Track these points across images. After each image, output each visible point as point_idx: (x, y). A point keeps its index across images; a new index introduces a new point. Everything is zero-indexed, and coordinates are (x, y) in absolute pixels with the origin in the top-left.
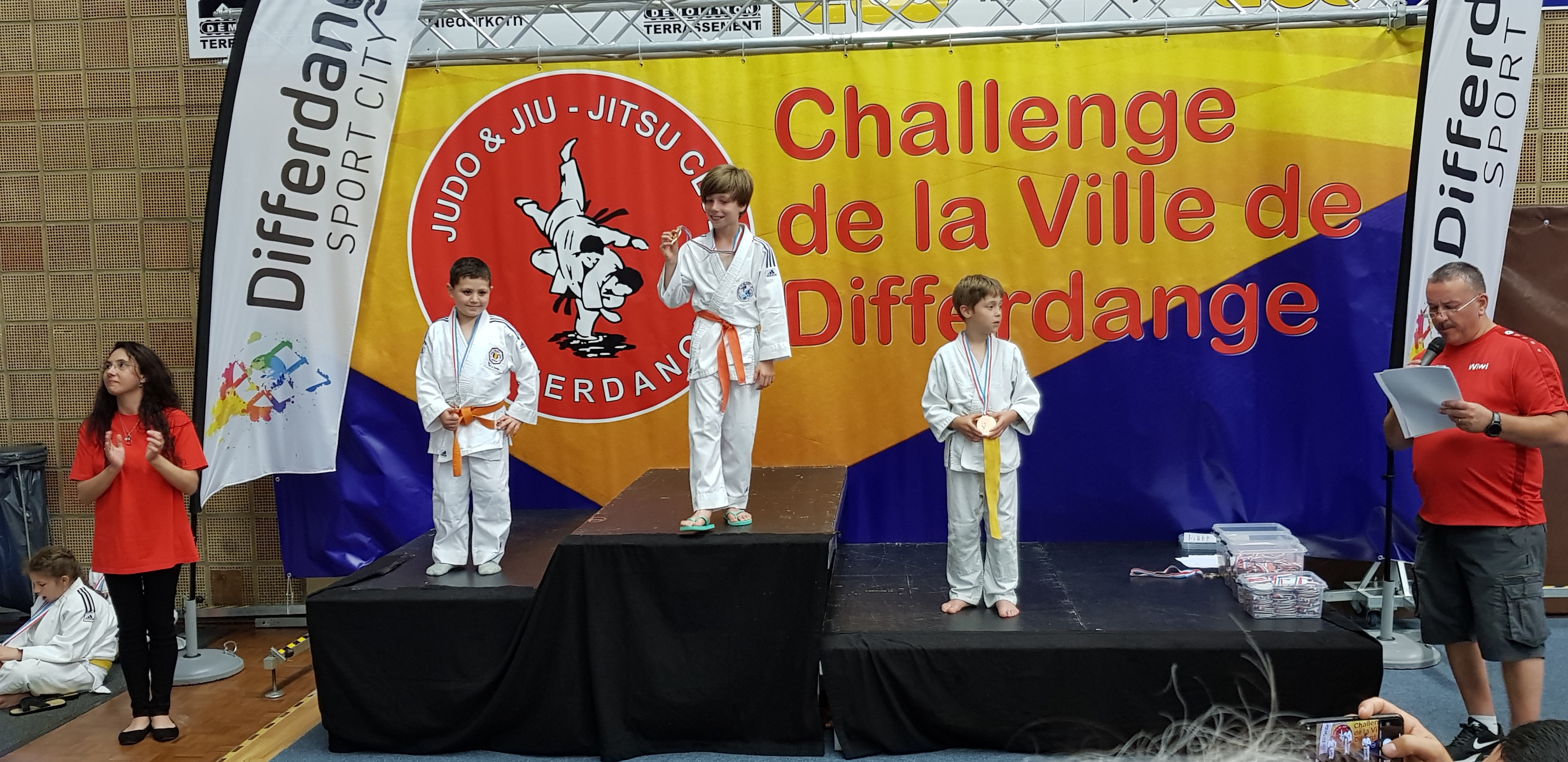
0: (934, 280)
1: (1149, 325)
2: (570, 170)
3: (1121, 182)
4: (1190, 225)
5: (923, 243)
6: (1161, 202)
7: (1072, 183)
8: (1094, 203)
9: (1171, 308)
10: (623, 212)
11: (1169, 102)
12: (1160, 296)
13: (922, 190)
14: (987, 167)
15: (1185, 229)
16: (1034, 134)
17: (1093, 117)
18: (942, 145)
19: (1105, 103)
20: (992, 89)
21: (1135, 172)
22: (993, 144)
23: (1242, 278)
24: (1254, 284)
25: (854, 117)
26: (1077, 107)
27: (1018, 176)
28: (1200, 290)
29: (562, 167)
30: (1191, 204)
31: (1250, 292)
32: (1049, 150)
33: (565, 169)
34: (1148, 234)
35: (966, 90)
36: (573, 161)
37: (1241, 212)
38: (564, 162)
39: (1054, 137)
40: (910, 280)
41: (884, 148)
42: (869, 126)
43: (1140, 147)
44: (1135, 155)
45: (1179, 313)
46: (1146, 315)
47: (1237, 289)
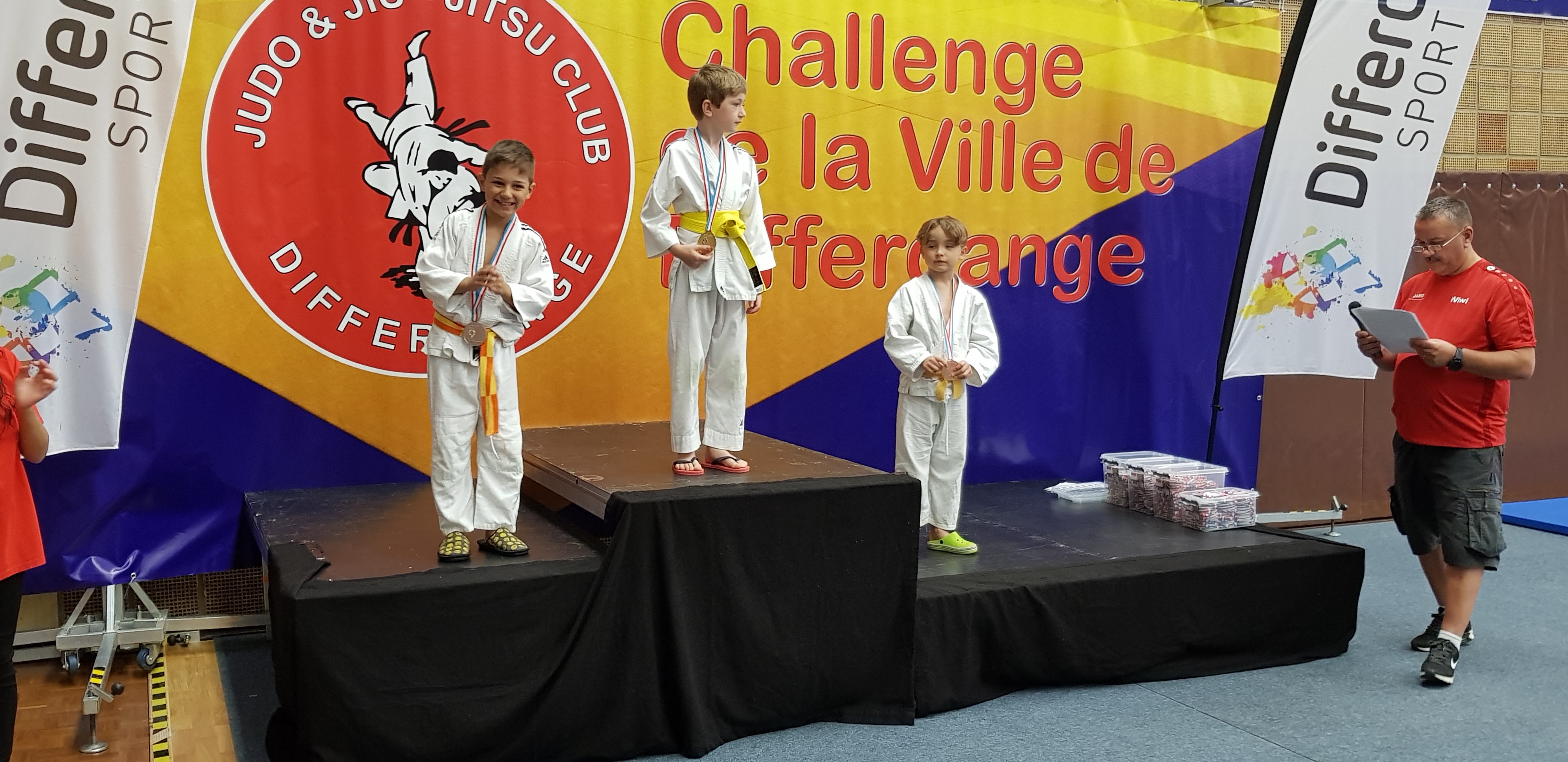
0: (817, 220)
1: (1005, 272)
2: (418, 68)
3: (988, 129)
4: (1043, 176)
5: (808, 181)
6: (1020, 152)
7: (947, 127)
8: (965, 147)
9: (1023, 256)
10: (483, 124)
11: (1030, 54)
12: (1016, 244)
13: (809, 123)
14: (872, 105)
15: (1038, 180)
16: (916, 75)
17: (966, 60)
18: (829, 77)
19: (976, 47)
20: (879, 23)
21: (1000, 120)
22: (877, 82)
23: (1080, 230)
24: (1089, 236)
25: (743, 38)
26: (953, 51)
27: (899, 116)
28: (1048, 239)
29: (409, 65)
30: (1044, 156)
31: (1086, 242)
32: (928, 92)
33: (411, 67)
34: (1008, 184)
35: (854, 21)
36: (423, 58)
37: (1083, 164)
38: (412, 59)
39: (932, 79)
40: (793, 218)
41: (774, 76)
42: (758, 49)
43: (1005, 96)
44: (1001, 104)
45: (1029, 262)
46: (1003, 262)
47: (1075, 240)
